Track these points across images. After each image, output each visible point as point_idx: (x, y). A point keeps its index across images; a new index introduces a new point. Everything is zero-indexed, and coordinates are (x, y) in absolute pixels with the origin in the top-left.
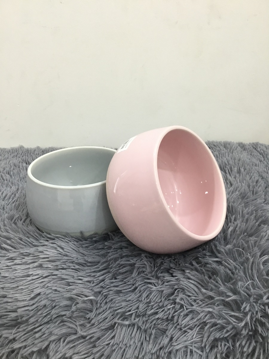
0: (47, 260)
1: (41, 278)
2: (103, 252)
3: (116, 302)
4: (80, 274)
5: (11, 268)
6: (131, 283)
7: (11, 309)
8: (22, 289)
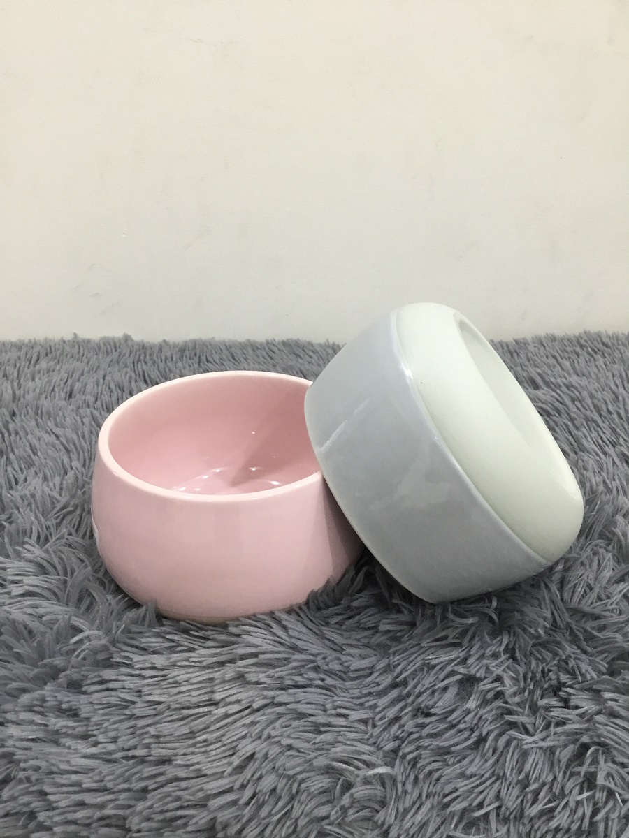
0: (253, 661)
1: (247, 711)
3: (442, 780)
4: (339, 701)
6: (468, 726)
7: (193, 801)
8: (205, 741)
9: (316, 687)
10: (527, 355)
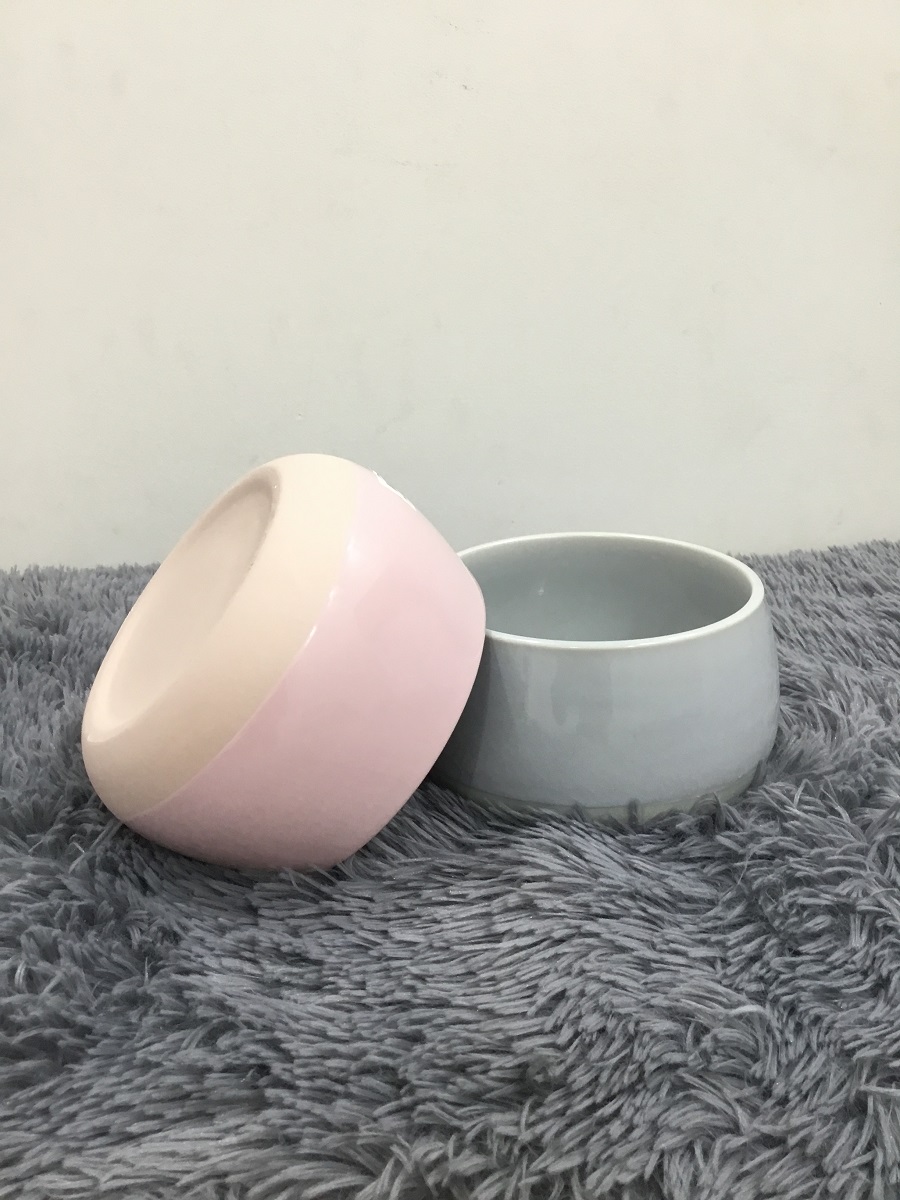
0: (543, 885)
1: (545, 944)
2: (711, 870)
3: (837, 1025)
5: (418, 917)
6: (858, 966)
7: (489, 1044)
8: (492, 979)
9: (636, 917)
10: (852, 561)
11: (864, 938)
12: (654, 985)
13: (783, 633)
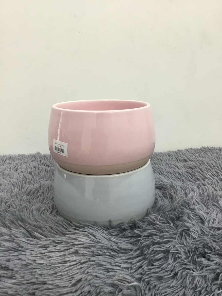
0: (82, 246)
1: (79, 264)
2: (132, 240)
3: (160, 288)
4: (117, 260)
5: (46, 256)
6: (170, 269)
8: (61, 275)
9: (107, 255)
11: (173, 260)
12: (109, 276)
13: (163, 173)
